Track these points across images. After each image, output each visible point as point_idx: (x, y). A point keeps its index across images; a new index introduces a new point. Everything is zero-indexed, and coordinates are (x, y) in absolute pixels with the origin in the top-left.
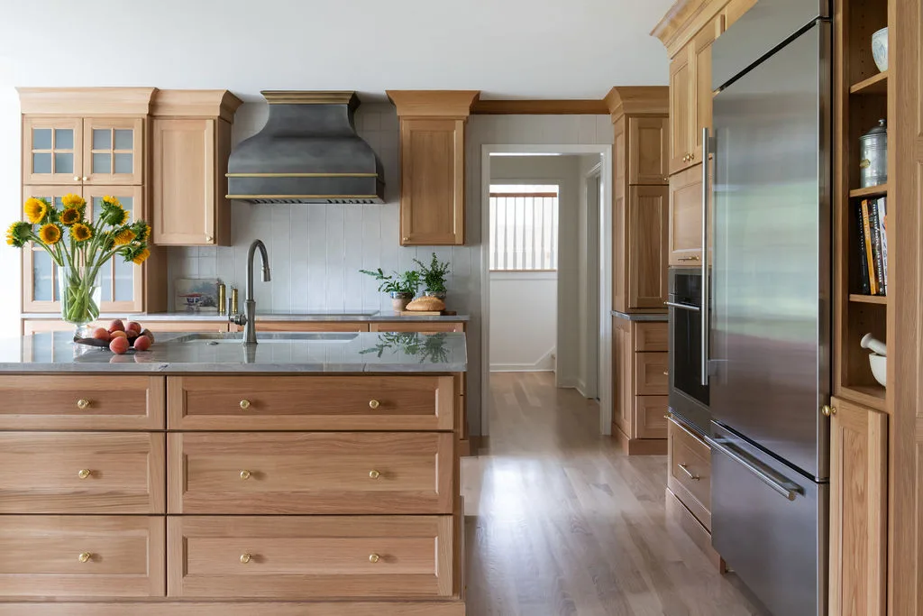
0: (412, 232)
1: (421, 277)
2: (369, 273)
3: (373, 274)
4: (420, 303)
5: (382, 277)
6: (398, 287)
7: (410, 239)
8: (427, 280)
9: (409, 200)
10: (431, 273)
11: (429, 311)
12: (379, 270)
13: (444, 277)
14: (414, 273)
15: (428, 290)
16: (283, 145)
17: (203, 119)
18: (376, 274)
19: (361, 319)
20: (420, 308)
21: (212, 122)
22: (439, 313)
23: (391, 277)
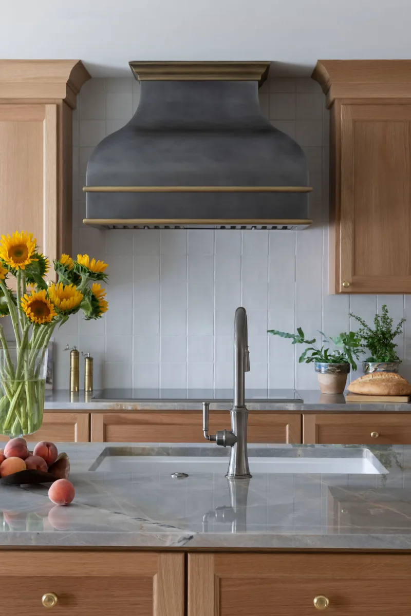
0: (354, 272)
1: (363, 342)
2: (282, 334)
3: (288, 336)
4: (373, 382)
5: (302, 341)
6: (326, 356)
7: (352, 284)
8: (371, 346)
9: (350, 225)
10: (376, 334)
11: (389, 395)
12: (300, 330)
13: (394, 341)
14: (352, 334)
15: (372, 360)
16: (167, 144)
17: (42, 103)
18: (293, 336)
19: (291, 407)
20: (374, 389)
21: (54, 107)
22: (405, 399)
23: (314, 341)
